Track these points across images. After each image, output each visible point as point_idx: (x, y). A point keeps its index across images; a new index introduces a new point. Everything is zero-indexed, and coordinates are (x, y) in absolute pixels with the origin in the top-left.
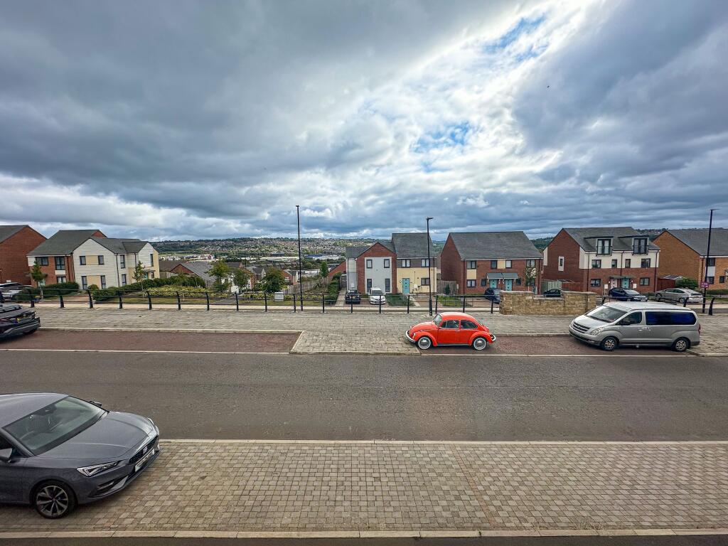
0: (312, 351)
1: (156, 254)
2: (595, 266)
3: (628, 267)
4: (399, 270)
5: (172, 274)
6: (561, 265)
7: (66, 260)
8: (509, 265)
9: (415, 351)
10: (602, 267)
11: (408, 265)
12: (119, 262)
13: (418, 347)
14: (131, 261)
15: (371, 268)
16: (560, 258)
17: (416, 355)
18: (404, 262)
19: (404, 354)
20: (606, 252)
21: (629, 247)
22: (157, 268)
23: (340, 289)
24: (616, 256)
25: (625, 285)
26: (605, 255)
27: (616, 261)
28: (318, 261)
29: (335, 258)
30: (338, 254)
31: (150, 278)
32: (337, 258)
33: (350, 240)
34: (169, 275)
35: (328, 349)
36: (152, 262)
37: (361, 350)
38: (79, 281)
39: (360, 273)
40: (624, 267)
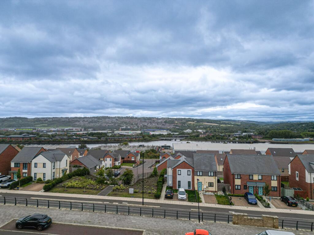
1: (68, 159)
4: (196, 177)
6: (297, 177)
7: (28, 165)
8: (260, 178)
11: (201, 174)
12: (52, 166)
14: (58, 165)
15: (180, 175)
16: (297, 172)
18: (198, 173)
22: (68, 167)
23: (164, 183)
36: (67, 164)
38: (33, 175)
39: (174, 177)
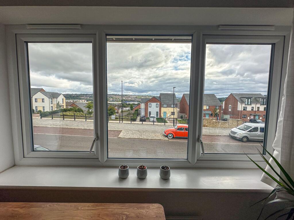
0: (126, 137)
1: (64, 99)
2: (244, 109)
3: (258, 110)
4: (162, 109)
5: (71, 107)
6: (230, 109)
8: (208, 108)
9: (166, 139)
10: (247, 110)
11: (166, 106)
12: (50, 101)
13: (168, 137)
14: (55, 101)
15: (151, 107)
16: (230, 105)
17: (167, 140)
18: (164, 105)
19: (162, 140)
20: (249, 104)
21: (259, 102)
22: (65, 104)
23: (138, 115)
24: (253, 105)
25: (257, 118)
26: (248, 105)
27: (253, 107)
28: (129, 104)
29: (136, 103)
30: (138, 101)
31: (62, 108)
32: (137, 103)
33: (143, 96)
34: (69, 107)
35: (132, 136)
36: (63, 102)
37: (145, 138)
38: (34, 108)
39: (146, 109)
40: (256, 110)
